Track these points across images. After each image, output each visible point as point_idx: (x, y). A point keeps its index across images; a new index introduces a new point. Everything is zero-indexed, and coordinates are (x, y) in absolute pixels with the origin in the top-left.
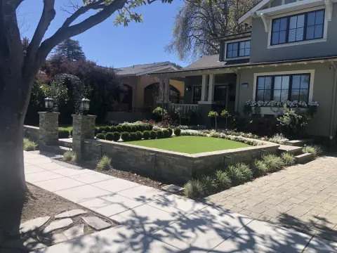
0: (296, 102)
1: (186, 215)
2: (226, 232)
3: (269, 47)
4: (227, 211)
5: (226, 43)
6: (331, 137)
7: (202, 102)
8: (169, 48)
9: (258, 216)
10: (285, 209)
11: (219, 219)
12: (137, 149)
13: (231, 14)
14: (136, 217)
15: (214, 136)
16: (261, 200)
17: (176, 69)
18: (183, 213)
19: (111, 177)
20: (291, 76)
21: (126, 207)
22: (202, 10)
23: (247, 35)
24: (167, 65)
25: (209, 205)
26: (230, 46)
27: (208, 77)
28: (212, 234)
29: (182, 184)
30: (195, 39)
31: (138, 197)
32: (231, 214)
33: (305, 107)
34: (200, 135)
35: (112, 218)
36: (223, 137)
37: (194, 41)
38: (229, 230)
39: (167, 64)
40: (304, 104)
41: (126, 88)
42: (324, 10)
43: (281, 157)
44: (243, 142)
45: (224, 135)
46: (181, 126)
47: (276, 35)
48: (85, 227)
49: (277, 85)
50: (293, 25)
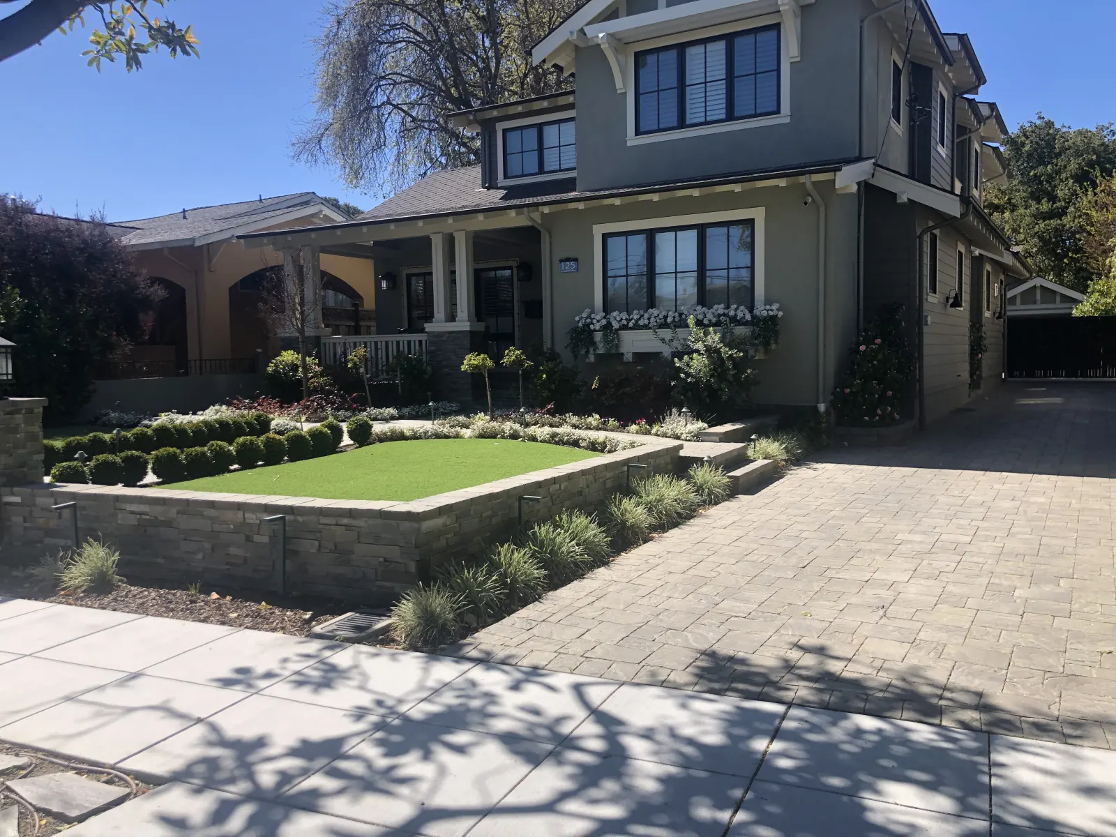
0: (720, 308)
1: (403, 709)
2: (535, 739)
3: (633, 141)
4: (534, 673)
5: (500, 127)
6: (822, 407)
7: (438, 324)
8: (310, 146)
9: (632, 669)
10: (709, 637)
11: (511, 702)
12: (212, 504)
13: (511, 34)
14: (223, 743)
15: (483, 435)
16: (637, 620)
17: (339, 219)
18: (390, 703)
19: (119, 616)
20: (702, 229)
21: (181, 716)
22: (410, 19)
23: (562, 101)
24: (307, 203)
25: (478, 661)
26: (514, 138)
27: (450, 241)
28: (491, 754)
29: (383, 605)
30: (397, 118)
31: (226, 674)
32: (548, 680)
33: (746, 323)
34: (438, 436)
35: (129, 765)
36: (514, 436)
37: (394, 122)
38: (543, 732)
39: (307, 199)
40: (743, 313)
41: (159, 292)
42: (777, 27)
43: (689, 479)
44: (575, 443)
45: (517, 426)
46: (374, 411)
47: (648, 102)
48: (22, 816)
49: (664, 261)
50: (694, 73)
